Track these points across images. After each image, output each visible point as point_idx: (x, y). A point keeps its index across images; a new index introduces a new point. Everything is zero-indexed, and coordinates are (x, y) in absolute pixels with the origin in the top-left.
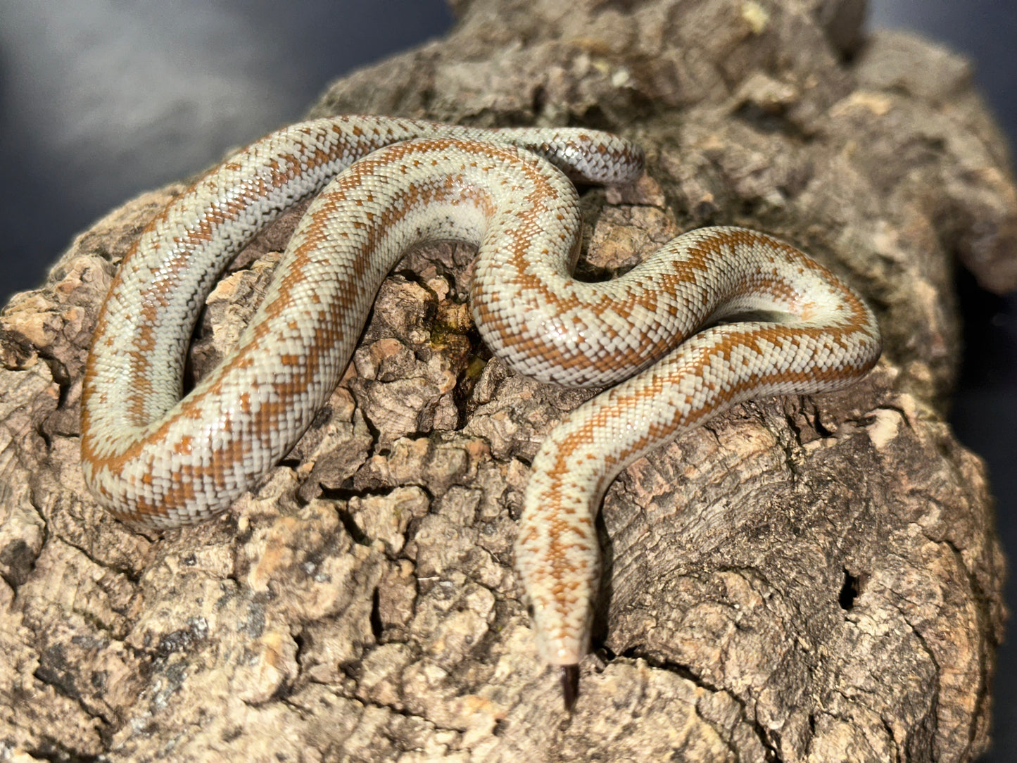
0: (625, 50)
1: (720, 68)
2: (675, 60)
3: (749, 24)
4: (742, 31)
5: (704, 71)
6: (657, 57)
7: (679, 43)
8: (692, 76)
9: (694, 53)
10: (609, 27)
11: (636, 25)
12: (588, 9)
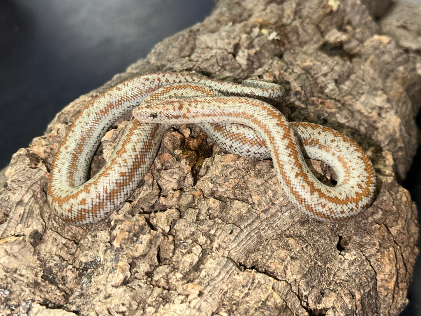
0: (276, 22)
1: (318, 27)
2: (298, 25)
3: (331, 7)
4: (328, 11)
5: (310, 29)
6: (290, 24)
7: (300, 17)
8: (305, 31)
9: (307, 20)
10: (271, 12)
11: (283, 10)
12: (264, 3)
